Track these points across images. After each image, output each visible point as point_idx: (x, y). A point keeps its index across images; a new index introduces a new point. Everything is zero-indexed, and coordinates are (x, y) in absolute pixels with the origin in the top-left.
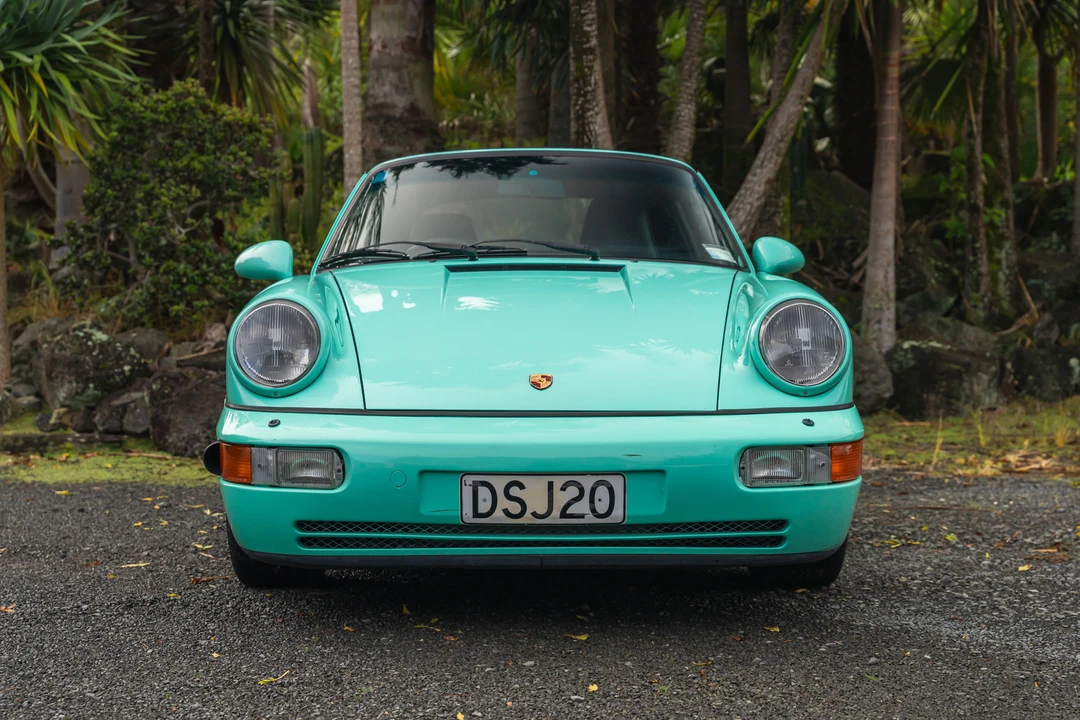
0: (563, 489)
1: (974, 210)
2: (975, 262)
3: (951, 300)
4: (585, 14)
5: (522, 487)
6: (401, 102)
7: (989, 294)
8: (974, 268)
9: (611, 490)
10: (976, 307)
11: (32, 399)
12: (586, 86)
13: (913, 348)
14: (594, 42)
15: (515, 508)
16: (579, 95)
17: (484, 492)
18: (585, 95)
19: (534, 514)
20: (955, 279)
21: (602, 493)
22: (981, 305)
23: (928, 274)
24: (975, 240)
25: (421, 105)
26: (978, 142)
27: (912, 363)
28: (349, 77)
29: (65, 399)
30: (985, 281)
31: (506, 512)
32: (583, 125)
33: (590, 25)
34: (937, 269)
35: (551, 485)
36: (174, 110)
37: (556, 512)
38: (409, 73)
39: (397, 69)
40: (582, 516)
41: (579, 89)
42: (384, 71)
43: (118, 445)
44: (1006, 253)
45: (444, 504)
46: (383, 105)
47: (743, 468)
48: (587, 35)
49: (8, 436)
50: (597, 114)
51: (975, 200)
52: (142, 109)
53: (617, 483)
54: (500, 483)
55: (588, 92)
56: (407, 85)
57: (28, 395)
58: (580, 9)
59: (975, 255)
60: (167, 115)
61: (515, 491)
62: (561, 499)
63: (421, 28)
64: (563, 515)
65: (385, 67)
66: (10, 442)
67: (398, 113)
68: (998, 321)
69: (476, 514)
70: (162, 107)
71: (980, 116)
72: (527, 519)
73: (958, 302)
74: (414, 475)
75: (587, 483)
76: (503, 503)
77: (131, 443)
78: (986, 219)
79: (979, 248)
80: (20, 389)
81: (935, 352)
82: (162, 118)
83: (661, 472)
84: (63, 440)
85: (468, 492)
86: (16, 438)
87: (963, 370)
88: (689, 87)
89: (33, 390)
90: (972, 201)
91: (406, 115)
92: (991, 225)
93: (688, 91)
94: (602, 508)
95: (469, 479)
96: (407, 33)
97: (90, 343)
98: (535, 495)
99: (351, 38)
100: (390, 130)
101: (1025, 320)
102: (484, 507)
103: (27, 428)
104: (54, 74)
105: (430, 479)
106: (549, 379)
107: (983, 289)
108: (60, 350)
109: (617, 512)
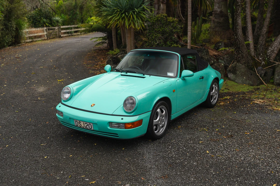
6: (219, 10)
12: (237, 13)
16: (236, 15)
18: (237, 15)
19: (83, 127)
21: (90, 125)
25: (223, 11)
31: (79, 126)
35: (84, 123)
37: (85, 127)
38: (221, 4)
39: (218, 3)
40: (88, 128)
41: (236, 14)
42: (216, 4)
46: (215, 11)
47: (109, 125)
53: (92, 124)
54: (78, 121)
55: (238, 14)
56: (220, 7)
62: (85, 125)
64: (86, 127)
65: (216, 3)
67: (218, 12)
69: (76, 125)
70: (154, 20)
74: (69, 119)
75: (88, 124)
76: (79, 124)
83: (97, 124)
85: (75, 122)
88: (269, 10)
91: (219, 13)
93: (269, 11)
95: (75, 120)
98: (82, 124)
100: (216, 16)
105: (71, 119)
106: (94, 105)
109: (92, 129)
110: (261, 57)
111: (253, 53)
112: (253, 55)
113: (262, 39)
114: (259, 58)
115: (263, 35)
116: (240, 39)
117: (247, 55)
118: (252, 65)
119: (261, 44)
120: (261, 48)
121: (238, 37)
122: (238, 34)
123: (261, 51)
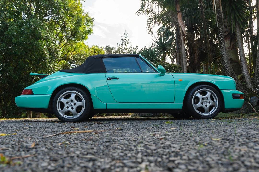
32: (221, 54)
50: (224, 52)
55: (222, 48)
110: (258, 88)
111: (250, 85)
112: (250, 87)
113: (257, 70)
114: (256, 89)
115: (257, 67)
116: (228, 71)
117: (240, 86)
118: (248, 96)
119: (257, 76)
120: (257, 79)
121: (226, 69)
122: (225, 66)
123: (258, 82)
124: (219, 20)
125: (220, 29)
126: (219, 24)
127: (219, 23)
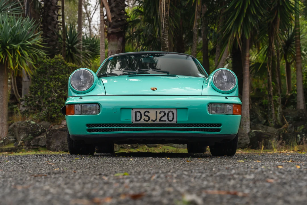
0: (160, 113)
1: (270, 96)
2: (271, 110)
3: (265, 121)
4: (165, 39)
5: (149, 112)
7: (275, 119)
8: (271, 112)
9: (173, 114)
10: (272, 122)
11: (13, 139)
13: (255, 132)
14: (167, 46)
15: (147, 118)
17: (138, 114)
19: (152, 120)
20: (266, 115)
21: (171, 114)
22: (273, 122)
23: (258, 114)
24: (271, 104)
26: (270, 78)
27: (255, 135)
28: (102, 55)
29: (23, 138)
30: (274, 116)
31: (144, 120)
33: (166, 42)
34: (261, 113)
35: (156, 112)
36: (55, 62)
37: (158, 120)
40: (165, 121)
43: (37, 149)
44: (279, 109)
45: (127, 118)
47: (209, 109)
48: (166, 45)
49: (6, 148)
51: (270, 93)
52: (46, 62)
53: (175, 111)
54: (143, 112)
57: (12, 138)
58: (164, 38)
59: (271, 108)
60: (53, 64)
61: (147, 114)
62: (159, 116)
63: (121, 48)
64: (160, 120)
66: (7, 149)
68: (278, 126)
69: (136, 120)
70: (52, 62)
71: (271, 71)
72: (150, 122)
73: (267, 121)
74: (120, 109)
75: (167, 111)
76: (143, 117)
77: (41, 149)
78: (274, 99)
79: (272, 107)
80: (10, 137)
81: (261, 133)
82: (52, 64)
83: (186, 109)
84: (22, 149)
85: (134, 114)
86: (9, 148)
87: (269, 137)
89: (14, 137)
90: (270, 94)
92: (275, 101)
94: (170, 118)
95: (134, 110)
96: (118, 49)
97: (30, 124)
98: (152, 115)
99: (103, 44)
101: (285, 126)
102: (138, 118)
103: (12, 146)
104: (23, 51)
105: (123, 111)
106: (156, 88)
107: (273, 118)
108: (22, 126)
109: (175, 120)
124: (166, 20)
125: (166, 33)
126: (166, 26)
127: (166, 24)
